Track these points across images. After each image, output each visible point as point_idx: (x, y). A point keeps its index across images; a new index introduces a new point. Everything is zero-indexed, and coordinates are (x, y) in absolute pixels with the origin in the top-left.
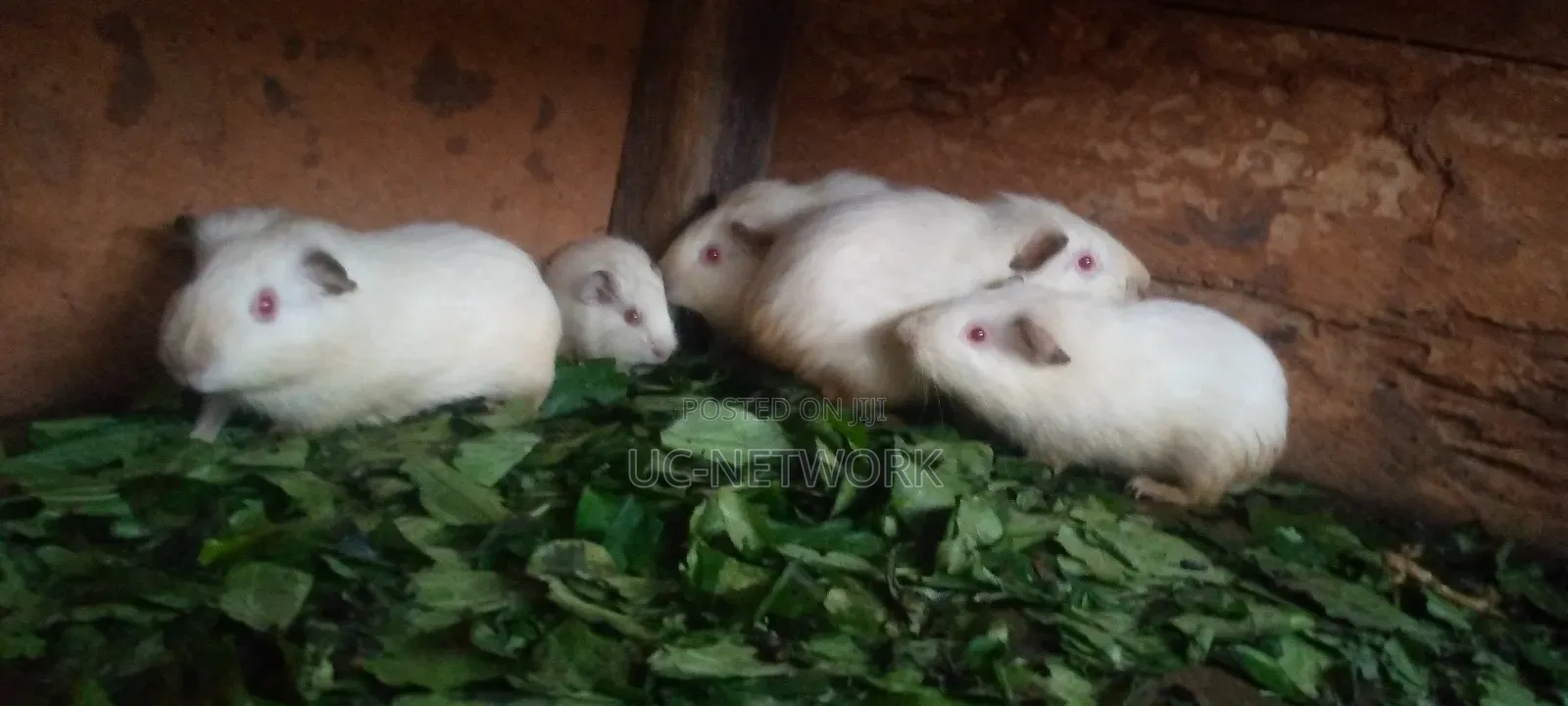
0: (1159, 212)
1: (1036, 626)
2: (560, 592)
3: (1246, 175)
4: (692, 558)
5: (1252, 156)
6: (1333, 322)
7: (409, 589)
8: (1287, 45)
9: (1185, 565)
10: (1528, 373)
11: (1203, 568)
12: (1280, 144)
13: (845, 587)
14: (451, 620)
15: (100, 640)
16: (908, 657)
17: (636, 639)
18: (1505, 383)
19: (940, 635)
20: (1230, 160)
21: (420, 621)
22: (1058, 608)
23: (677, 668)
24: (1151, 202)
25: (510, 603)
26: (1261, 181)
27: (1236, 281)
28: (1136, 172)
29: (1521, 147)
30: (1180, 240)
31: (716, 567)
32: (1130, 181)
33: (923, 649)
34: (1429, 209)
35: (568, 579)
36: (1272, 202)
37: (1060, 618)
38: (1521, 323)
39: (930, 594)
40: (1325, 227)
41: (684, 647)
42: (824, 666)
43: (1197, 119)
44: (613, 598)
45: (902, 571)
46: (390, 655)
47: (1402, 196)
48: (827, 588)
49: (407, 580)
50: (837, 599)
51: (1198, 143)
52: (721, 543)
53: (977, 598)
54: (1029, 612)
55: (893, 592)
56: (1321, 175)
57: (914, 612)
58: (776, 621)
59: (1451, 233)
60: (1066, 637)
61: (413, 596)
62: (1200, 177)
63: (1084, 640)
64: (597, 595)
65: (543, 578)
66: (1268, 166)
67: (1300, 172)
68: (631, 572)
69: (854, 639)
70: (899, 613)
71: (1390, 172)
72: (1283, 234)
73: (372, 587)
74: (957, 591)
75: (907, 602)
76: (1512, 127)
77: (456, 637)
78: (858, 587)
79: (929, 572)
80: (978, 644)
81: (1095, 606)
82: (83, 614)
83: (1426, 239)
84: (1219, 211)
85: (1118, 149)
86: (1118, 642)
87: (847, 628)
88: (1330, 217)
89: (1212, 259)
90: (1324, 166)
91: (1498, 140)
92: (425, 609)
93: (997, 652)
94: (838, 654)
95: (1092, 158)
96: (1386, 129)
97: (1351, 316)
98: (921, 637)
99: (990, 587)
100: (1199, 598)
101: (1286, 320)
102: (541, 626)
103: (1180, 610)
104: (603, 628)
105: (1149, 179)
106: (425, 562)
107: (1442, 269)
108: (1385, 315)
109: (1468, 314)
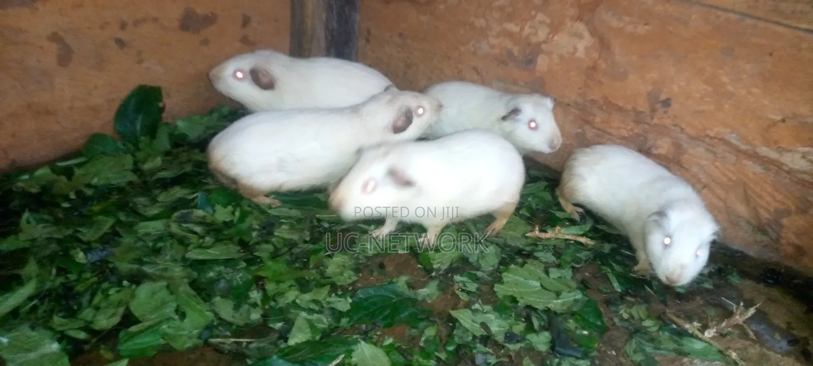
0: (497, 51)
3: (527, 37)
5: (531, 27)
10: (632, 130)
12: (541, 22)
18: (624, 133)
20: (522, 29)
24: (493, 46)
26: (534, 40)
27: (525, 83)
28: (489, 33)
29: (630, 29)
30: (505, 63)
32: (486, 37)
34: (595, 55)
36: (538, 49)
38: (630, 107)
40: (557, 60)
43: (510, 9)
47: (587, 49)
51: (510, 21)
56: (556, 38)
59: (603, 66)
62: (509, 35)
66: (536, 34)
67: (549, 34)
71: (580, 36)
72: (542, 63)
76: (627, 19)
83: (594, 68)
84: (519, 51)
85: (480, 22)
88: (562, 57)
89: (517, 73)
90: (557, 33)
91: (621, 25)
95: (473, 27)
96: (580, 19)
97: (566, 101)
105: (494, 36)
107: (600, 82)
108: (580, 100)
109: (610, 102)
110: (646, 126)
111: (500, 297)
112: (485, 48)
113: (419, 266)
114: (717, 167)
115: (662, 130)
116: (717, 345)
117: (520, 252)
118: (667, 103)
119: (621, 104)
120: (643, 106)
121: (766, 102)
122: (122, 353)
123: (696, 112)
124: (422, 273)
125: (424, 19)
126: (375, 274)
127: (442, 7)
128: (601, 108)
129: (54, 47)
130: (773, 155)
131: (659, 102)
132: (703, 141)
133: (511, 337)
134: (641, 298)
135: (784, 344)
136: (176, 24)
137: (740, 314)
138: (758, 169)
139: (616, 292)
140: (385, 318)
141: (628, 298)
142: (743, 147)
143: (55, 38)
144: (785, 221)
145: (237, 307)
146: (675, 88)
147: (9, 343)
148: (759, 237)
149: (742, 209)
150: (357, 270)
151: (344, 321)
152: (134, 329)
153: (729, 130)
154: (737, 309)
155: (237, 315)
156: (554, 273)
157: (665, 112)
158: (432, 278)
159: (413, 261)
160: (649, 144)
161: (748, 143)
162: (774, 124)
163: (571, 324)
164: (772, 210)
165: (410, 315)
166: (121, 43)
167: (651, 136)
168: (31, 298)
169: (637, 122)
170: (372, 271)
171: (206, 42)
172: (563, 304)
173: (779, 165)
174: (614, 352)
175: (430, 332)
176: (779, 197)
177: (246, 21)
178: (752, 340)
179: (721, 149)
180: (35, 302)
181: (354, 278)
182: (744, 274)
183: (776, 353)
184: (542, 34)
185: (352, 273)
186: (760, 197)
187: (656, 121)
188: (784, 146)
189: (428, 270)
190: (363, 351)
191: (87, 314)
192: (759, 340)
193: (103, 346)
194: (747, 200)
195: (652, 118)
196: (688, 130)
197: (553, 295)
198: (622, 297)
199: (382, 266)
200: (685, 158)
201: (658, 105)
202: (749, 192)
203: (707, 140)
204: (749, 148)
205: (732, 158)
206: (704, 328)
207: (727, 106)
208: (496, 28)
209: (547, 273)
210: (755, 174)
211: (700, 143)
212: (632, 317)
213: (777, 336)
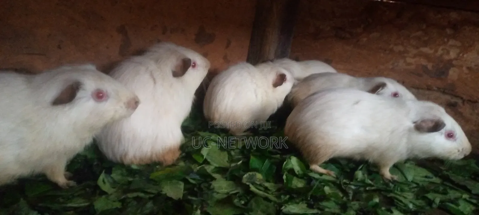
0: (413, 67)
1: (385, 197)
2: (253, 188)
3: (441, 55)
4: (284, 177)
5: (442, 50)
6: (470, 101)
7: (212, 187)
8: (454, 15)
9: (426, 177)
11: (432, 178)
12: (452, 46)
13: (328, 185)
14: (225, 196)
15: (135, 203)
16: (351, 207)
17: (275, 202)
19: (358, 200)
20: (436, 51)
21: (217, 196)
22: (391, 191)
23: (289, 211)
24: (410, 64)
25: (239, 190)
26: (446, 57)
27: (438, 88)
28: (406, 55)
30: (420, 75)
31: (292, 180)
32: (404, 58)
33: (354, 205)
35: (253, 184)
36: (450, 64)
37: (392, 195)
39: (353, 187)
40: (467, 71)
41: (289, 205)
42: (327, 210)
43: (426, 38)
44: (266, 189)
45: (344, 181)
46: (211, 207)
48: (324, 186)
49: (210, 185)
50: (327, 189)
51: (426, 46)
52: (292, 171)
53: (367, 189)
54: (382, 192)
55: (343, 187)
56: (465, 56)
57: (350, 193)
58: (312, 197)
60: (396, 201)
61: (213, 189)
62: (427, 57)
63: (401, 201)
64: (262, 188)
65: (248, 184)
66: (448, 53)
67: (458, 55)
68: (267, 181)
69: (334, 202)
70: (345, 193)
72: (453, 74)
73: (202, 186)
74: (361, 186)
75: (347, 189)
77: (227, 201)
78: (333, 185)
79: (352, 180)
80: (370, 203)
81: (402, 190)
82: (130, 195)
84: (433, 67)
85: (401, 48)
86: (411, 202)
87: (333, 199)
88: (469, 68)
89: (430, 82)
90: (466, 52)
92: (218, 193)
93: (376, 205)
94: (331, 206)
95: (392, 51)
97: (475, 99)
98: (353, 200)
99: (370, 185)
100: (432, 188)
101: (454, 100)
102: (248, 198)
103: (428, 192)
104: (266, 199)
105: (410, 57)
106: (213, 179)
112: (402, 65)
125: (347, 48)
184: (453, 54)
208: (413, 52)
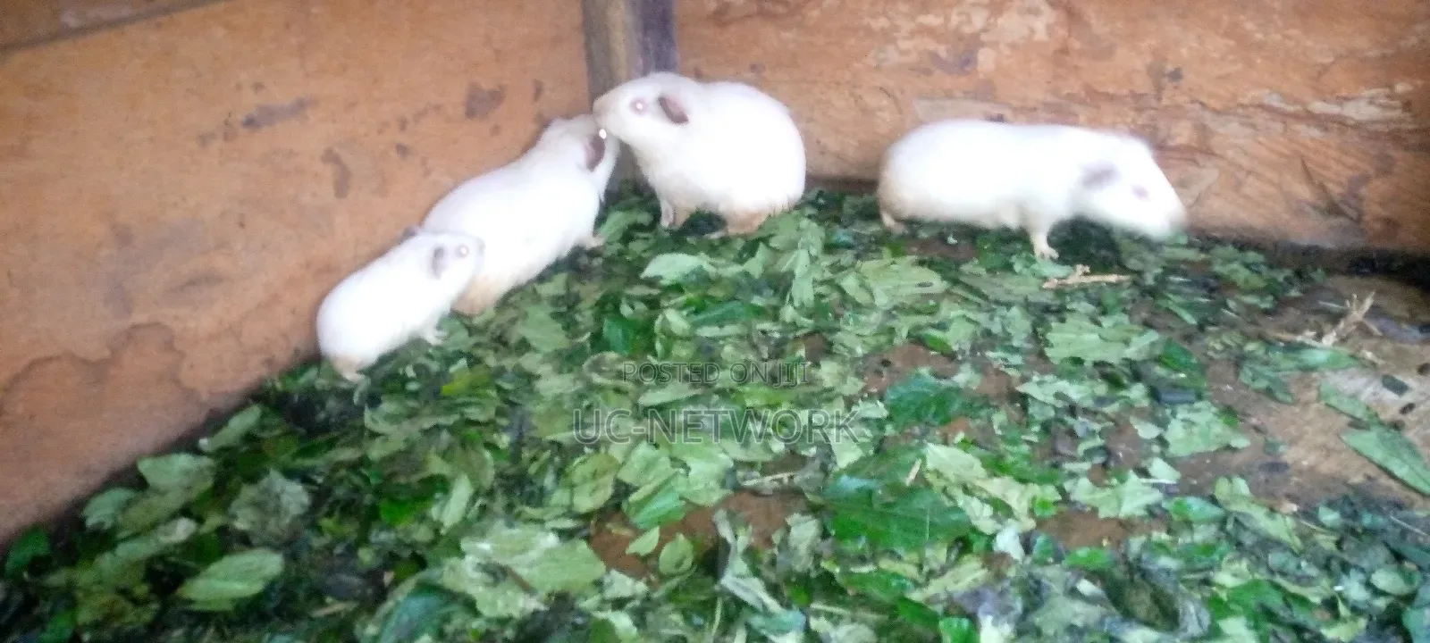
0: (913, 58)
2: (596, 378)
3: (957, 28)
4: (658, 345)
5: (960, 14)
7: (535, 391)
9: (922, 285)
10: (1134, 121)
11: (933, 285)
12: (974, 5)
13: (732, 344)
14: (555, 400)
17: (632, 392)
19: (776, 357)
20: (947, 19)
22: (839, 329)
24: (904, 53)
25: (577, 387)
26: (967, 30)
27: (965, 93)
28: (895, 34)
30: (928, 72)
32: (893, 41)
34: (1062, 32)
36: (975, 42)
37: (837, 335)
38: (1125, 92)
39: (776, 335)
40: (1007, 52)
41: (654, 391)
42: (717, 385)
45: (763, 326)
47: (1048, 27)
48: (723, 347)
50: (727, 351)
51: (926, 12)
52: (672, 334)
53: (796, 334)
54: (824, 335)
55: (756, 340)
56: (1000, 21)
57: (765, 349)
59: (1078, 45)
60: (836, 345)
61: (538, 393)
62: (933, 33)
63: (845, 345)
64: (614, 375)
65: (588, 374)
66: (969, 21)
67: (988, 19)
68: (628, 360)
71: (1037, 12)
72: (986, 60)
73: (519, 391)
74: (788, 332)
75: (762, 343)
77: (558, 408)
78: (739, 342)
83: (1064, 51)
84: (948, 51)
85: (882, 23)
86: (863, 343)
88: (1013, 46)
89: (949, 82)
90: (1000, 14)
92: (544, 398)
93: (797, 362)
95: (869, 32)
99: (803, 327)
101: (998, 111)
102: (593, 395)
105: (905, 38)
106: (538, 376)
107: (1076, 67)
108: (1050, 99)
109: (1096, 92)
110: (1152, 112)
111: (1056, 362)
112: (892, 56)
113: (933, 353)
114: (1260, 143)
115: (1176, 112)
116: (1344, 351)
117: (1047, 309)
118: (1176, 75)
119: (1111, 91)
120: (1143, 85)
121: (1309, 43)
122: (642, 527)
123: (1220, 78)
124: (942, 359)
125: (787, 35)
126: (885, 373)
127: (815, 13)
128: (1082, 102)
129: (328, 171)
130: (1333, 109)
131: (1164, 75)
132: (1235, 114)
133: (1101, 401)
134: (1224, 324)
135: (1416, 333)
136: (461, 110)
137: (1358, 308)
138: (1316, 133)
139: (1192, 325)
140: (935, 415)
141: (1211, 329)
142: (1291, 109)
143: (331, 157)
144: (1363, 191)
145: (746, 445)
146: (1184, 51)
147: (493, 548)
148: (1335, 221)
149: (1303, 192)
150: (859, 375)
151: (889, 430)
152: (634, 497)
153: (1267, 91)
154: (1351, 305)
155: (750, 452)
156: (1107, 322)
157: (1176, 88)
158: (960, 362)
159: (921, 350)
160: (1162, 134)
161: (1296, 102)
162: (1325, 69)
163: (1159, 371)
164: (1343, 180)
165: (964, 405)
166: (403, 150)
167: (1162, 124)
168: (473, 499)
169: (1139, 110)
170: (879, 373)
171: (496, 130)
172: (1140, 351)
173: (1341, 122)
174: (1229, 387)
175: (999, 418)
176: (1350, 161)
177: (538, 91)
178: (1377, 337)
179: (1261, 118)
180: (480, 502)
181: (861, 385)
182: (1330, 272)
183: (1412, 344)
184: (979, 20)
185: (855, 380)
186: (1326, 167)
187: (1165, 102)
188: (1344, 94)
189: (951, 356)
190: (934, 453)
191: (559, 497)
192: (1385, 336)
193: (609, 525)
194: (1308, 176)
195: (1159, 99)
196: (1213, 103)
197: (1121, 345)
198: (1201, 327)
199: (886, 363)
200: (1215, 142)
201: (1165, 80)
202: (1309, 165)
203: (1240, 111)
204: (1299, 108)
205: (1278, 127)
206: (1319, 337)
207: (1259, 61)
208: (906, 26)
209: (1098, 324)
210: (1313, 139)
211: (1231, 117)
212: (1227, 347)
213: (1405, 326)
